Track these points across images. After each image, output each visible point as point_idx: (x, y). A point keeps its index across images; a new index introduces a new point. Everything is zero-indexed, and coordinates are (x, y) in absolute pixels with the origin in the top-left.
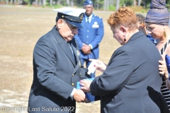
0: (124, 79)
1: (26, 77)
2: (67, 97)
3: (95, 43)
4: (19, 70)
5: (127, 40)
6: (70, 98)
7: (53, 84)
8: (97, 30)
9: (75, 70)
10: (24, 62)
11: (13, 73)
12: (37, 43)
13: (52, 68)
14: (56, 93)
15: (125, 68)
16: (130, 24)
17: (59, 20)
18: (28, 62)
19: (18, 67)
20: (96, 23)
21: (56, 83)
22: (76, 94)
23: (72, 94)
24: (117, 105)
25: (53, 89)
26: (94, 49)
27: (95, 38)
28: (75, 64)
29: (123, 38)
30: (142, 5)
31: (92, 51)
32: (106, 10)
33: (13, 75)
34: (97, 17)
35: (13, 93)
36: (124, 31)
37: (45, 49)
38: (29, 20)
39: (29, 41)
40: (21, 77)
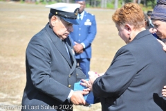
0: (127, 81)
1: (19, 79)
2: (64, 100)
3: (87, 41)
4: (11, 71)
5: (132, 39)
6: (67, 100)
7: (49, 86)
8: (89, 27)
9: (71, 71)
10: (17, 62)
11: (4, 74)
12: (30, 43)
13: (47, 69)
14: (52, 95)
15: (128, 69)
16: (136, 22)
17: (53, 17)
18: (21, 63)
19: (10, 68)
20: (88, 20)
21: (52, 84)
22: (73, 96)
23: (69, 97)
24: (118, 108)
25: (49, 92)
26: (87, 48)
27: (87, 36)
28: (71, 65)
29: (128, 37)
30: (142, 3)
31: (84, 50)
32: (104, 8)
33: (4, 76)
34: (89, 14)
35: (5, 96)
36: (129, 29)
37: (39, 48)
38: (22, 17)
39: (22, 40)
40: (14, 78)
